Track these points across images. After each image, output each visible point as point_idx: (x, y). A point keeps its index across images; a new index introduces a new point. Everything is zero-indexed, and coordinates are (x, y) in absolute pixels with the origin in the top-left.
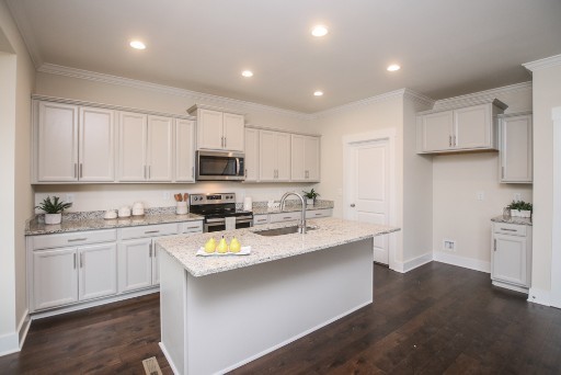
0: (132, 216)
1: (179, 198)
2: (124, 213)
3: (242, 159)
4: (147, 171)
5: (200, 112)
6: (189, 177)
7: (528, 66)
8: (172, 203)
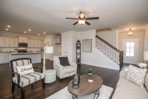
0: (7, 52)
1: (16, 50)
2: (6, 52)
3: (27, 44)
4: (10, 46)
5: (19, 37)
6: (17, 46)
7: (61, 33)
8: (14, 50)
